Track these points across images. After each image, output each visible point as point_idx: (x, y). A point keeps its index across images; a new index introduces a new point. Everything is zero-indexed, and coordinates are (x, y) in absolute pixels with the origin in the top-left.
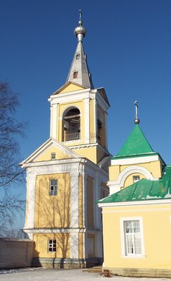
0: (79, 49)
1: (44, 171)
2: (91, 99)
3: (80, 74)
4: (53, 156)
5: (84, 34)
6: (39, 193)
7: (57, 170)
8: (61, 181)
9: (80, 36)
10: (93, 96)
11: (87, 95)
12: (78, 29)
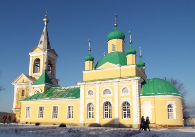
0: (45, 30)
1: (20, 86)
2: (44, 55)
3: (43, 43)
4: (23, 80)
5: (47, 22)
6: (18, 95)
7: (24, 86)
8: (25, 91)
9: (45, 23)
10: (46, 54)
11: (43, 53)
12: (45, 19)
